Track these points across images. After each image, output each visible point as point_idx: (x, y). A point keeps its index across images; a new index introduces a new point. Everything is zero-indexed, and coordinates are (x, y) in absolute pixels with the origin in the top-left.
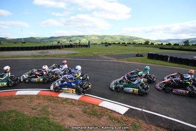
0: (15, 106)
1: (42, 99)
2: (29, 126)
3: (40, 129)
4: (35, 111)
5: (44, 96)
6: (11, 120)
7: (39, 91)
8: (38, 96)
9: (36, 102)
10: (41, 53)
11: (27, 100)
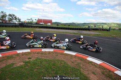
0: (64, 58)
1: (77, 58)
2: (70, 71)
3: (76, 74)
4: (73, 64)
5: (78, 57)
6: (62, 65)
7: (76, 54)
8: (75, 56)
9: (74, 59)
10: (78, 32)
11: (70, 57)
